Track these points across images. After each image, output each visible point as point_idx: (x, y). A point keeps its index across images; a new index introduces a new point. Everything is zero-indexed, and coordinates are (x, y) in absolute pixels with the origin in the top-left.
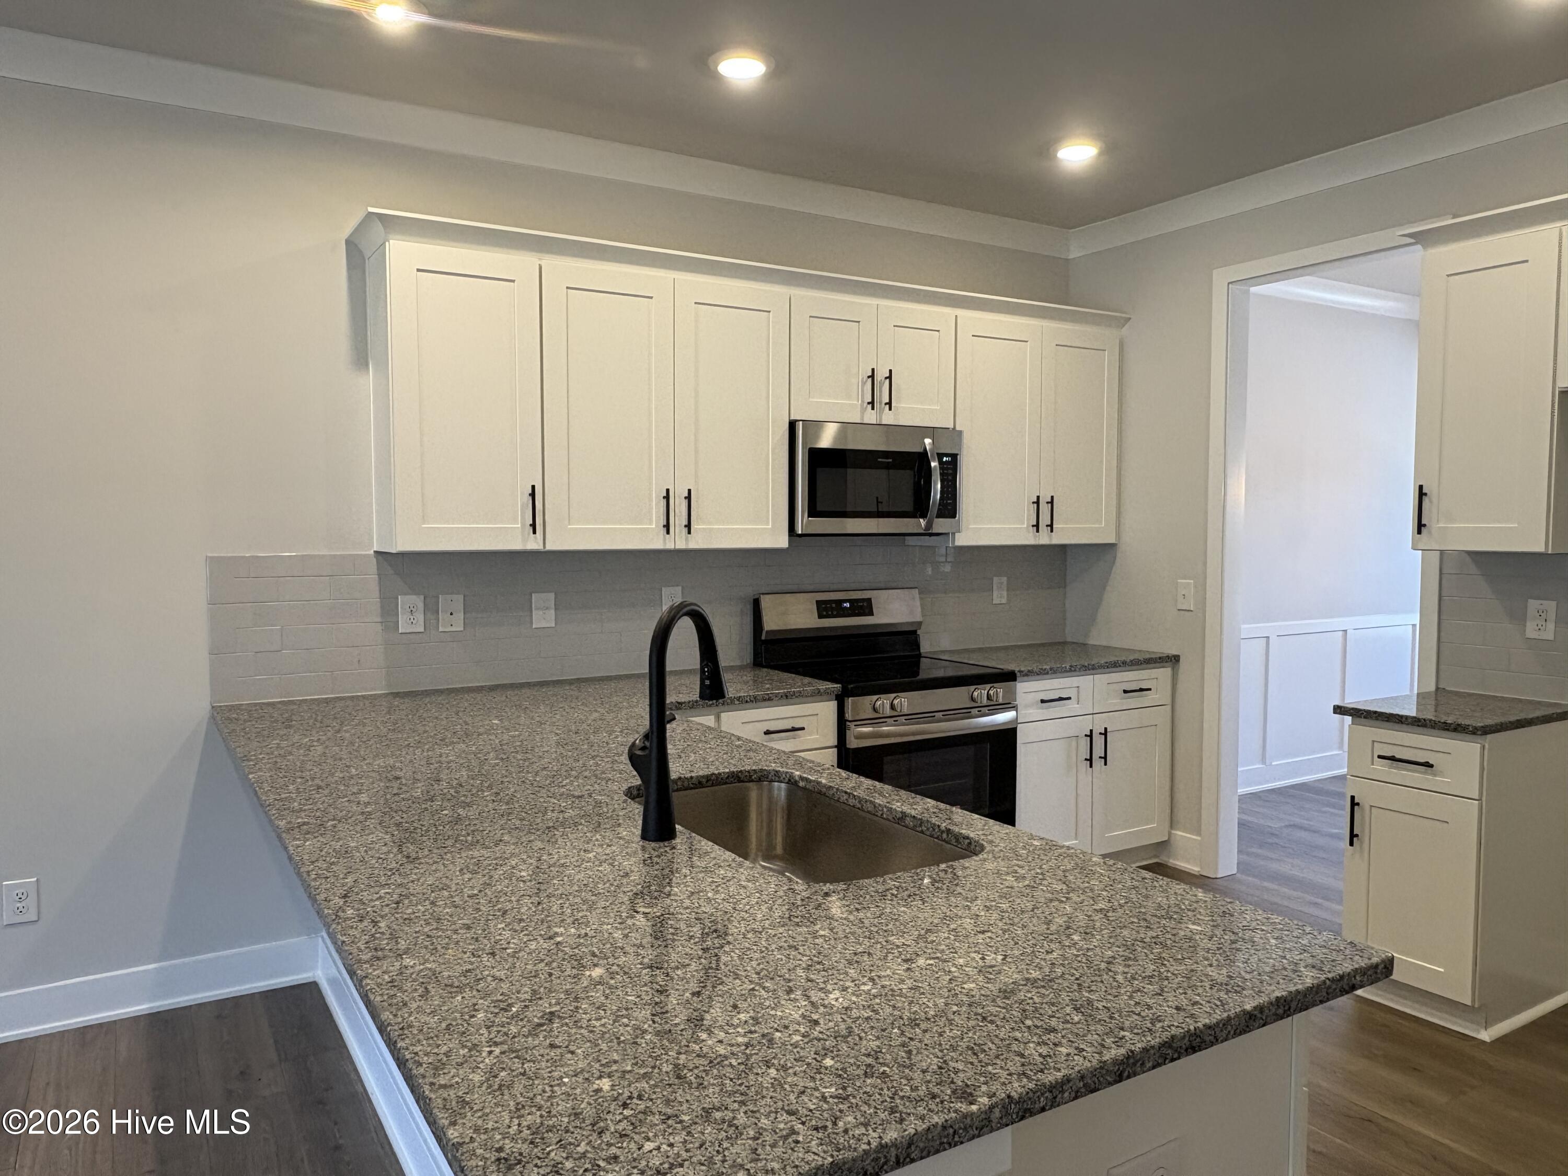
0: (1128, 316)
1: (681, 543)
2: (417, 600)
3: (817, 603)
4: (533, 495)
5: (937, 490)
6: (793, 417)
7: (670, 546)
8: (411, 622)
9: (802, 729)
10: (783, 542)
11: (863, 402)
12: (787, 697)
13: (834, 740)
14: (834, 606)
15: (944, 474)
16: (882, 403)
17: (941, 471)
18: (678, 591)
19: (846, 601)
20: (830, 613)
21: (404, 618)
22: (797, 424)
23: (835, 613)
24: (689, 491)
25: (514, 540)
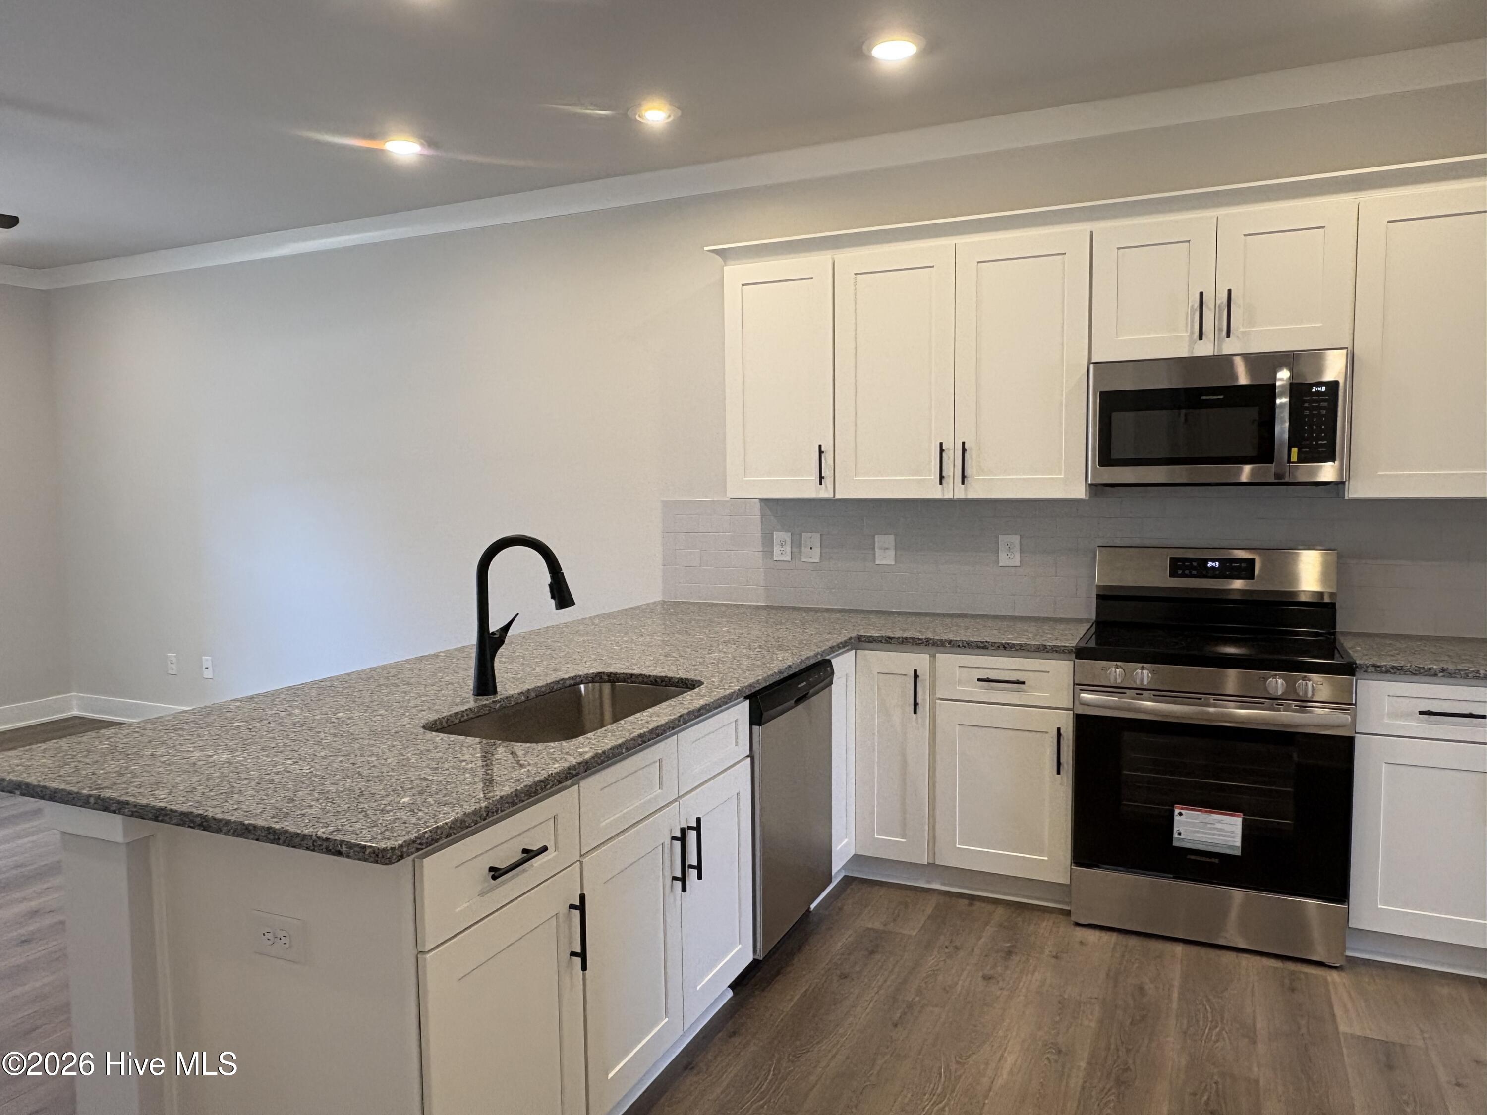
1: (960, 493)
2: (786, 536)
3: (1171, 558)
4: (821, 452)
5: (1282, 428)
6: (1093, 361)
7: (949, 495)
8: (782, 552)
9: (1023, 683)
10: (1079, 491)
11: (1192, 333)
12: (1005, 648)
13: (1067, 702)
14: (1195, 564)
15: (1311, 409)
16: (1220, 330)
17: (1306, 405)
18: (1015, 539)
19: (1214, 560)
20: (1187, 572)
21: (777, 550)
22: (1092, 366)
23: (1194, 572)
24: (964, 443)
25: (810, 490)
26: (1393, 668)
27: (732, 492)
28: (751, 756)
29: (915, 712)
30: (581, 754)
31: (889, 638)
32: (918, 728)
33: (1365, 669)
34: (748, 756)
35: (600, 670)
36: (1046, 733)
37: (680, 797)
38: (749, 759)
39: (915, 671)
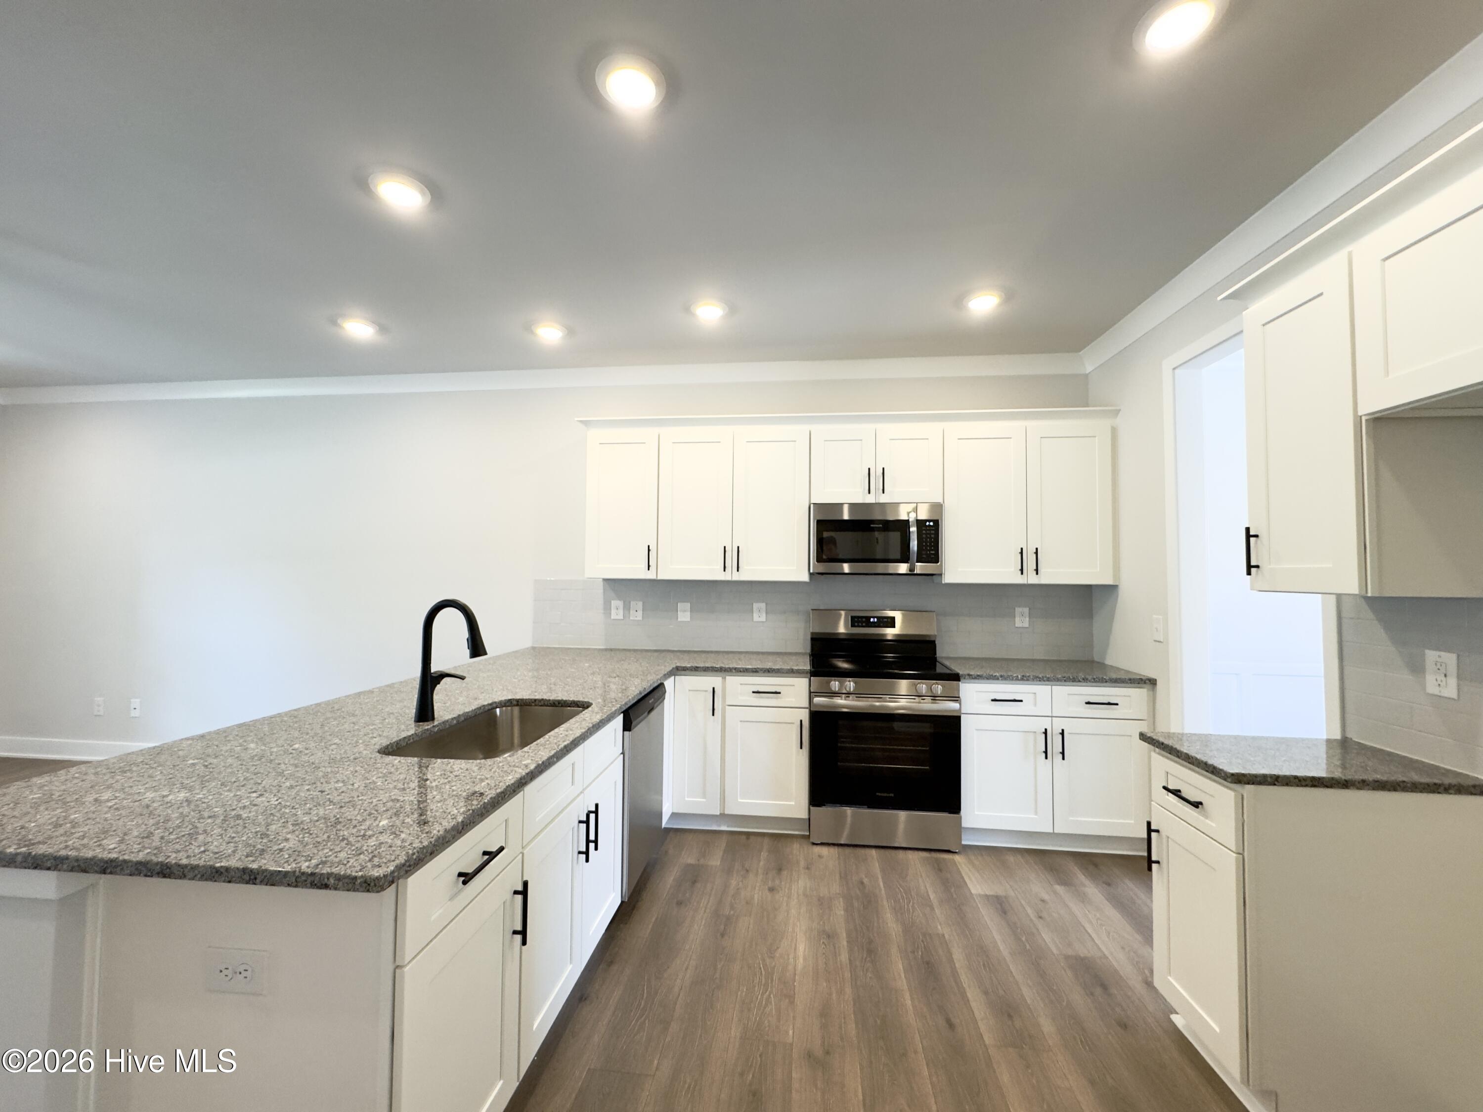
0: (1118, 408)
1: (736, 577)
2: (620, 603)
3: (852, 617)
4: (649, 550)
5: (914, 544)
6: (812, 502)
7: (729, 578)
8: (617, 613)
9: (780, 693)
10: (805, 577)
11: (864, 489)
12: (769, 672)
13: (806, 704)
14: (864, 620)
15: (926, 534)
16: (879, 489)
17: (924, 532)
18: (763, 605)
19: (874, 617)
20: (860, 624)
21: (613, 612)
22: (812, 505)
23: (864, 624)
24: (738, 547)
25: (641, 573)
26: (978, 676)
27: (589, 573)
28: (623, 753)
29: (713, 715)
30: (526, 766)
31: (696, 667)
32: (714, 724)
33: (964, 676)
34: (621, 754)
35: (510, 698)
36: (793, 723)
37: (584, 790)
38: (622, 755)
39: (714, 688)
